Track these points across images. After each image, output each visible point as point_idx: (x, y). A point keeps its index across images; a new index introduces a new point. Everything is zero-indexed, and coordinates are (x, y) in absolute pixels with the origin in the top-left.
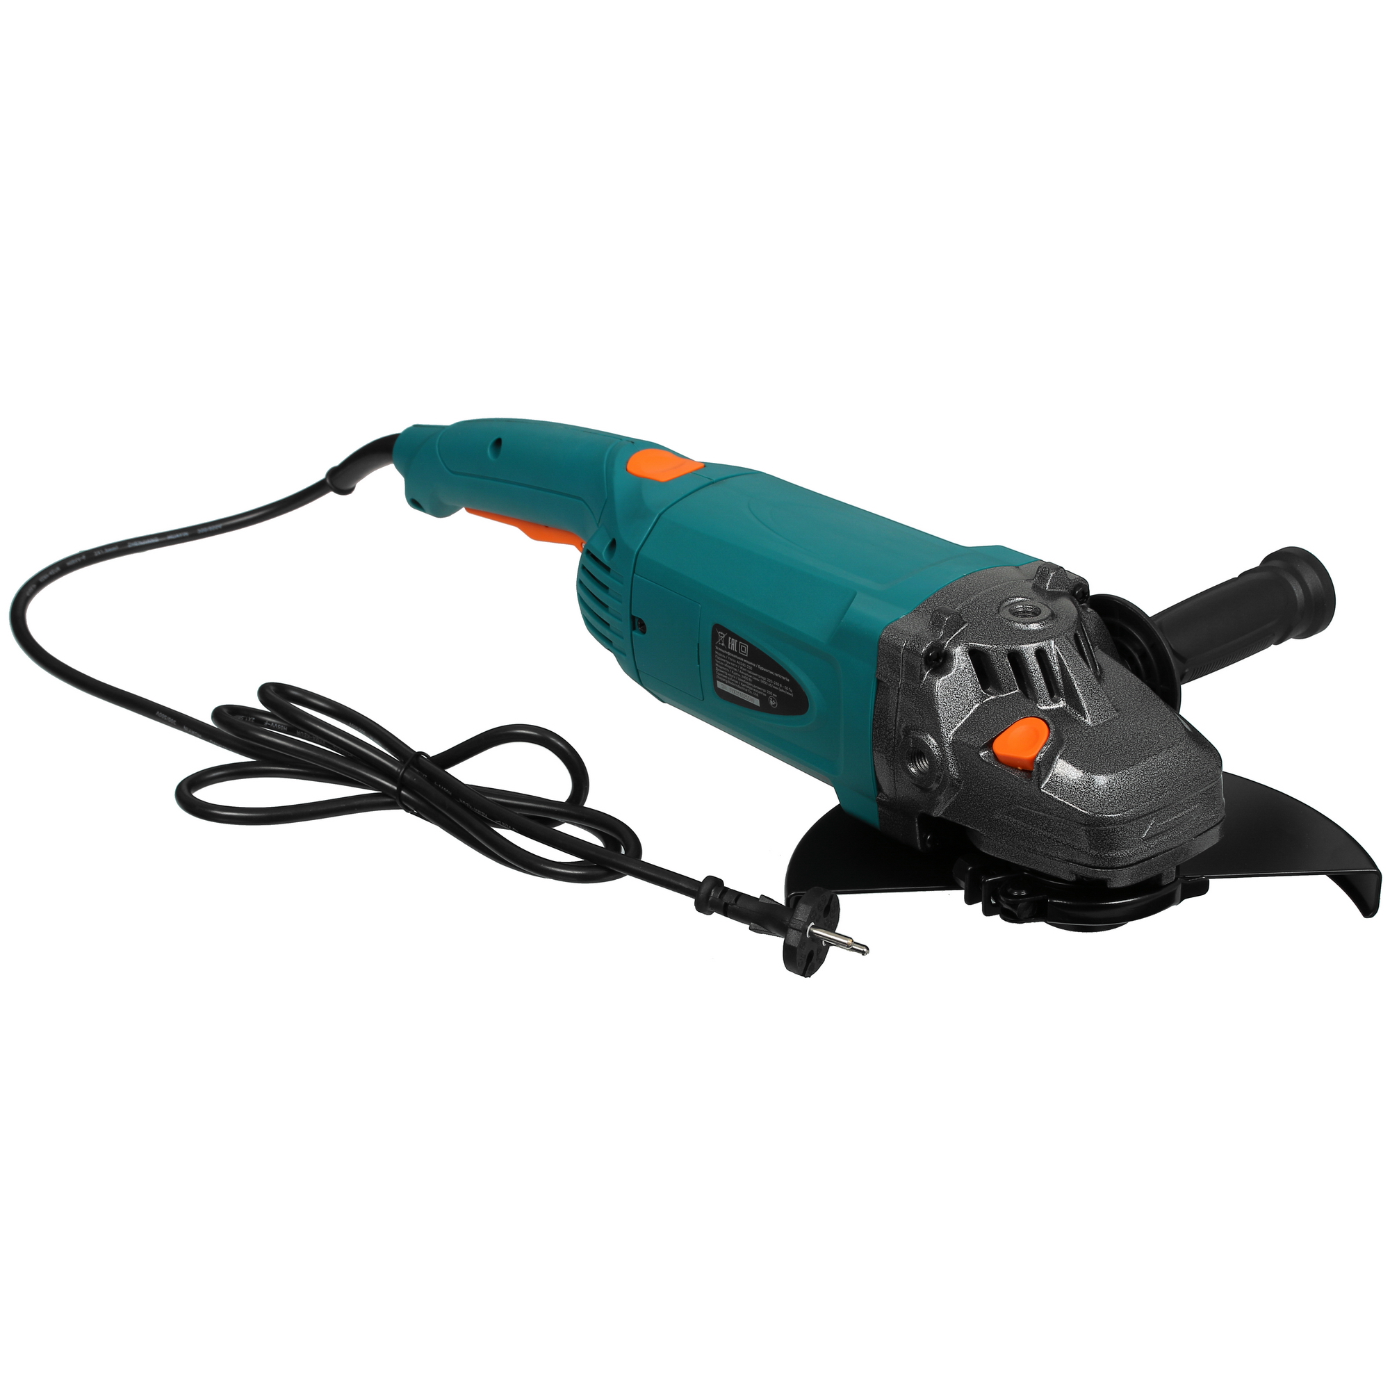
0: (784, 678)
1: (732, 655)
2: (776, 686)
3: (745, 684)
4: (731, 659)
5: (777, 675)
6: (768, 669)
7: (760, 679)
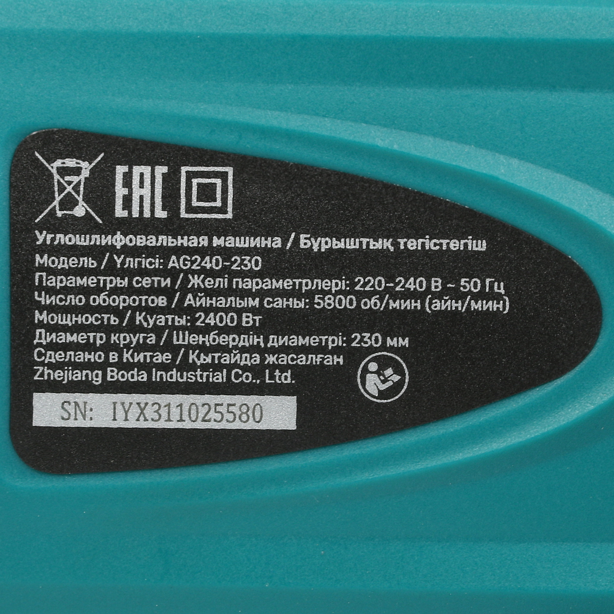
0: (455, 245)
1: (140, 241)
2: (407, 295)
3: (204, 349)
4: (132, 263)
5: (413, 244)
6: (354, 235)
7: (310, 294)
